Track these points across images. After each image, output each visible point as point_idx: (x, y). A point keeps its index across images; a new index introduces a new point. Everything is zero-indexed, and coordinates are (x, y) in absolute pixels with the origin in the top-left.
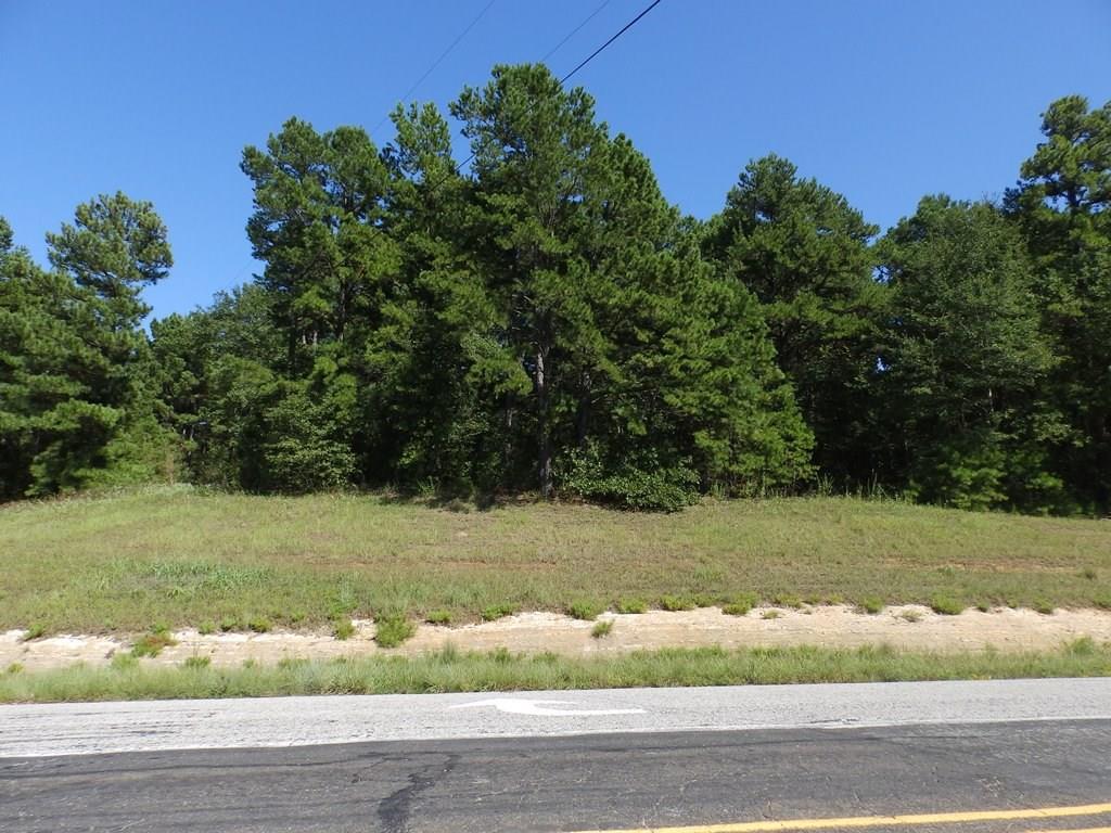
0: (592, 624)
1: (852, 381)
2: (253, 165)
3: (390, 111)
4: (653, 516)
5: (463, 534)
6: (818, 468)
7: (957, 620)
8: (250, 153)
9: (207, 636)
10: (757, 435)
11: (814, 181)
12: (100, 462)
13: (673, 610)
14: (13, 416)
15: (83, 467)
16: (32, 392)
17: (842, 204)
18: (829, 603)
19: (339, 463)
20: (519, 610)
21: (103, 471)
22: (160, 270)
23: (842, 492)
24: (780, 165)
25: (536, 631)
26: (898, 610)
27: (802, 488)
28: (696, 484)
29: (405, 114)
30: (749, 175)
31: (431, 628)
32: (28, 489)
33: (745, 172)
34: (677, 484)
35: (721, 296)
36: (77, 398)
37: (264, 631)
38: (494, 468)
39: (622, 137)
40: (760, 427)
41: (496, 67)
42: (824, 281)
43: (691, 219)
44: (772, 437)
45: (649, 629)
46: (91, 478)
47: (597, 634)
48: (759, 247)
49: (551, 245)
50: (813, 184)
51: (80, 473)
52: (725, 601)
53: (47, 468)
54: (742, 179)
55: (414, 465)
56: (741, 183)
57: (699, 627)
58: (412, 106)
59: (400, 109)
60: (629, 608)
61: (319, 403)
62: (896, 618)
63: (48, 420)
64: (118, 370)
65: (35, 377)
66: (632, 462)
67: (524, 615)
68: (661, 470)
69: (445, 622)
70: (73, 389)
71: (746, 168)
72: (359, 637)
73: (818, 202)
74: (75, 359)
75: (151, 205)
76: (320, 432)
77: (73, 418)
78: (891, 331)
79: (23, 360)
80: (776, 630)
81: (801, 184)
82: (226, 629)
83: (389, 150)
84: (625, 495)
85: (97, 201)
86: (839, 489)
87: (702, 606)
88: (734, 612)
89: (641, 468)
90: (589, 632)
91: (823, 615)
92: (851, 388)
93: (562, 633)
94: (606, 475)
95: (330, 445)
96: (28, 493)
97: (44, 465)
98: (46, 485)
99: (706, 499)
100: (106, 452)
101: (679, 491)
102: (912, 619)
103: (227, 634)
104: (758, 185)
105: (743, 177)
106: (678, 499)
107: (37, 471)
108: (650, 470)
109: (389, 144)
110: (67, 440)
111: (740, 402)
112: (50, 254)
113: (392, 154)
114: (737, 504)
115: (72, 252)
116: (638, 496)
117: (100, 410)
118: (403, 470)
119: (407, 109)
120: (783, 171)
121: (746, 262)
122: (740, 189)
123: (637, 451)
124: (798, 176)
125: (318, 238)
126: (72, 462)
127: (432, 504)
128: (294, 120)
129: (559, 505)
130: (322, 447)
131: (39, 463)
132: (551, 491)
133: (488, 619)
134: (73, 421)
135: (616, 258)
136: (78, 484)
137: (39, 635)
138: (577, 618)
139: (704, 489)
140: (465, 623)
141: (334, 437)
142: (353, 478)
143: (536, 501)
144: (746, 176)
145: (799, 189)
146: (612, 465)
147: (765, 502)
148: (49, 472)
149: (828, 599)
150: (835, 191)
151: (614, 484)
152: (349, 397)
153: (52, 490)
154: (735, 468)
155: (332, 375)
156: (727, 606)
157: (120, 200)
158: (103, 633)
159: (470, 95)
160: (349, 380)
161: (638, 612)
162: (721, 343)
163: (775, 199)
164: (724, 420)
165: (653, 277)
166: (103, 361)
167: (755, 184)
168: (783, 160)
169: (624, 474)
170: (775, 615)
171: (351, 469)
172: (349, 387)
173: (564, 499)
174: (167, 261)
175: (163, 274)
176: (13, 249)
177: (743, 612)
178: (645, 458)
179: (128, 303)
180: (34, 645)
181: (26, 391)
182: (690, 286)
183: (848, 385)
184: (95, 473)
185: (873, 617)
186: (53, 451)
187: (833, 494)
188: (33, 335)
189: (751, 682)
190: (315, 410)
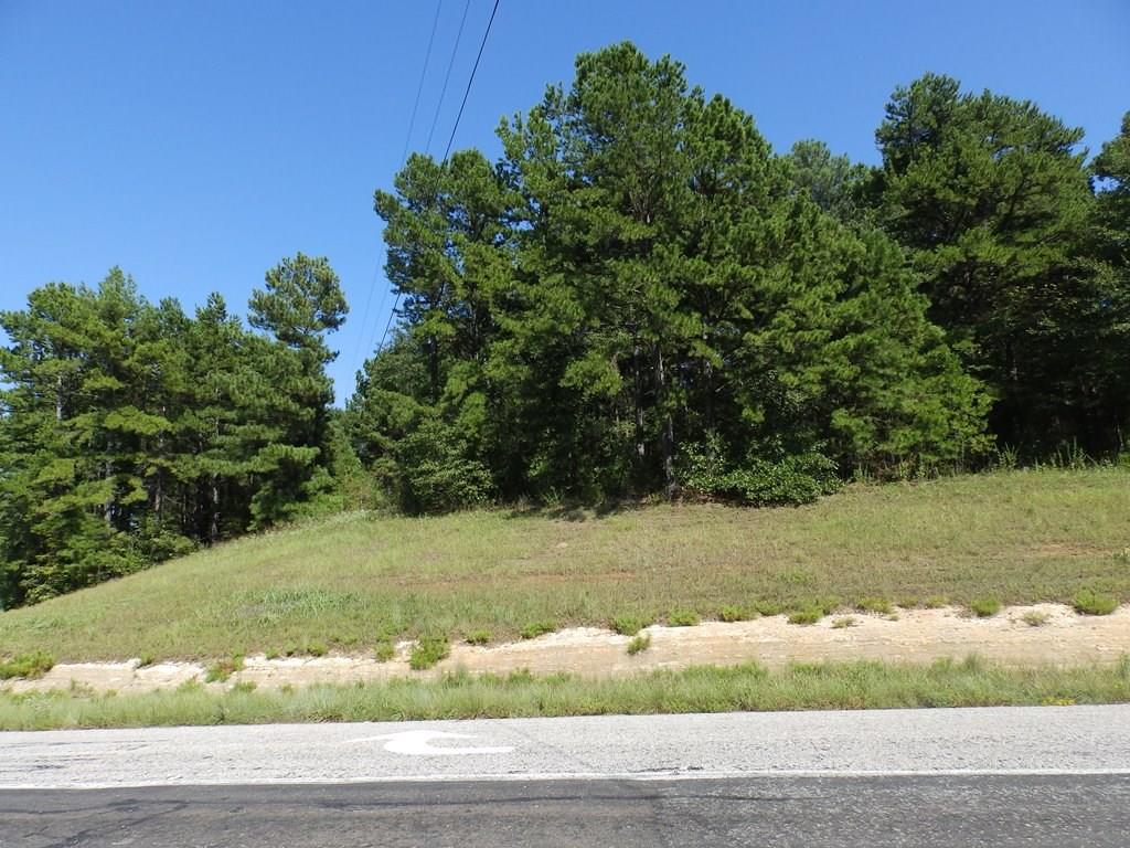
0: (630, 640)
1: (1035, 326)
2: (385, 207)
3: (496, 127)
4: (780, 511)
5: (564, 545)
6: (995, 437)
7: (1104, 622)
8: (379, 197)
9: (272, 661)
10: (908, 406)
11: (987, 92)
12: (303, 497)
13: (730, 621)
14: (230, 463)
15: (288, 501)
16: (243, 441)
17: (1031, 112)
18: (930, 606)
19: (475, 481)
20: (563, 627)
21: (306, 505)
22: (339, 317)
23: (1030, 464)
24: (938, 85)
25: (570, 649)
26: (1020, 611)
27: (977, 463)
28: (835, 471)
29: (509, 127)
30: (897, 104)
31: (469, 648)
32: (249, 525)
33: (892, 102)
34: (807, 472)
35: (849, 253)
36: (274, 443)
37: (319, 655)
38: (617, 472)
39: (718, 98)
40: (911, 397)
41: (578, 57)
42: (1011, 210)
43: (861, 166)
44: (933, 408)
45: (693, 643)
46: (296, 511)
47: (632, 651)
48: (915, 186)
49: (633, 231)
50: (986, 98)
51: (286, 508)
52: (796, 608)
53: (262, 505)
54: (889, 111)
55: (542, 476)
56: (889, 115)
57: (753, 641)
58: (516, 116)
59: (504, 123)
60: (678, 621)
61: (452, 424)
62: (1014, 622)
63: (257, 464)
64: (309, 412)
65: (241, 428)
66: (755, 453)
67: (566, 632)
68: (789, 458)
69: (483, 641)
70: (271, 434)
71: (892, 97)
72: (398, 659)
73: (991, 116)
74: (272, 407)
75: (326, 260)
76: (454, 452)
77: (273, 459)
78: (1080, 259)
79: (237, 414)
80: (844, 641)
81: (967, 101)
82: (290, 654)
83: (501, 165)
84: (745, 490)
85: (282, 265)
86: (1025, 460)
87: (765, 614)
88: (800, 621)
89: (765, 458)
90: (626, 648)
91: (913, 621)
92: (1036, 335)
93: (595, 650)
94: (728, 470)
95: (466, 463)
96: (249, 529)
97: (259, 503)
98: (263, 520)
99: (847, 486)
100: (306, 487)
101: (809, 480)
102: (1034, 622)
103: (289, 659)
104: (910, 114)
105: (890, 108)
106: (809, 490)
107: (254, 508)
108: (776, 460)
109: (501, 159)
110: (277, 479)
111: (881, 371)
112: (250, 318)
113: (505, 168)
114: (890, 488)
115: (267, 312)
116: (761, 489)
117: (292, 450)
118: (534, 481)
119: (511, 121)
120: (941, 90)
121: (907, 206)
122: (891, 122)
123: (760, 439)
124: (962, 91)
125: (433, 265)
126: (281, 499)
127: (555, 515)
128: (414, 155)
129: (680, 506)
130: (456, 467)
131: (256, 502)
132: (675, 491)
133: (527, 637)
134: (273, 463)
135: (713, 233)
136: (285, 516)
137: (149, 663)
138: (619, 632)
139: (846, 473)
140: (503, 643)
141: (469, 455)
142: (491, 494)
143: (658, 503)
144: (894, 107)
145: (965, 107)
146: (736, 458)
147: (924, 484)
148: (263, 510)
149: (928, 600)
150: (1019, 98)
151: (734, 479)
152: (480, 414)
153: (267, 523)
154: (882, 447)
155: (460, 397)
156: (796, 614)
157: (300, 260)
158: (195, 660)
159: (553, 93)
160: (478, 398)
161: (688, 624)
162: (852, 307)
163: (936, 126)
164: (864, 394)
165: (752, 244)
166: (294, 407)
167: (906, 113)
168: (941, 77)
169: (747, 466)
170: (849, 623)
171: (488, 485)
172: (477, 406)
173: (687, 499)
174: (343, 308)
175: (342, 320)
176: (228, 318)
177: (813, 621)
178: (768, 447)
179: (312, 352)
180: (141, 672)
181: (238, 440)
182: (796, 249)
183: (1031, 331)
184: (299, 506)
185: (982, 621)
186: (267, 490)
187: (1019, 466)
188: (237, 392)
189: (744, 708)
190: (448, 431)
